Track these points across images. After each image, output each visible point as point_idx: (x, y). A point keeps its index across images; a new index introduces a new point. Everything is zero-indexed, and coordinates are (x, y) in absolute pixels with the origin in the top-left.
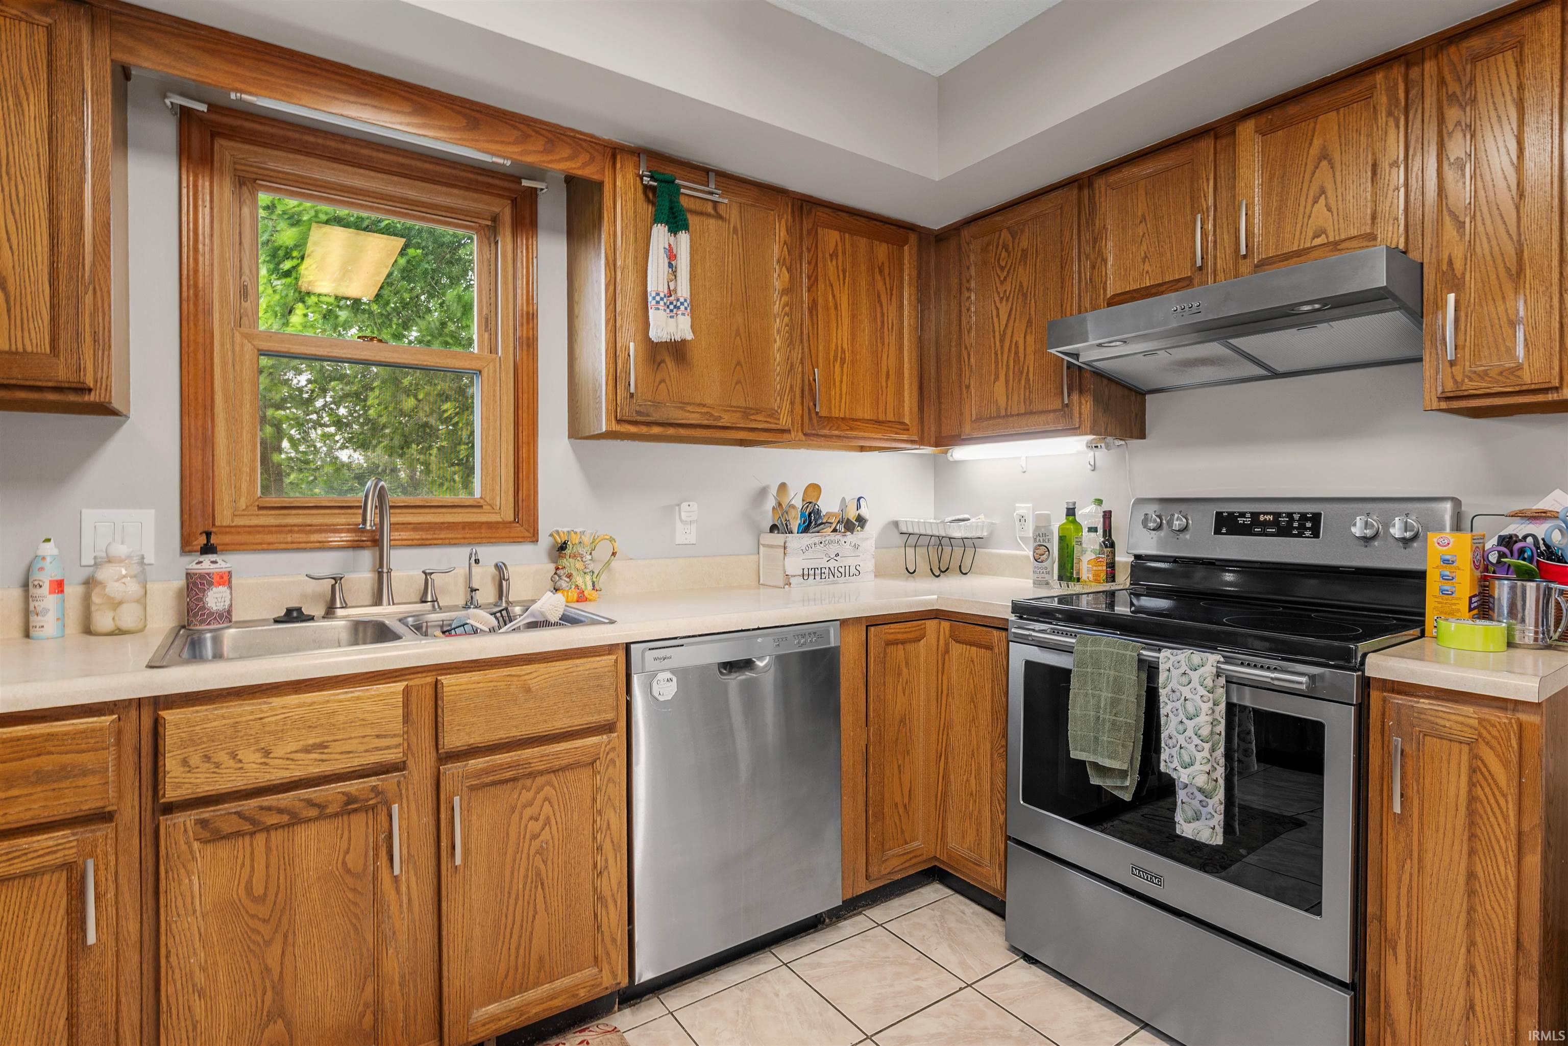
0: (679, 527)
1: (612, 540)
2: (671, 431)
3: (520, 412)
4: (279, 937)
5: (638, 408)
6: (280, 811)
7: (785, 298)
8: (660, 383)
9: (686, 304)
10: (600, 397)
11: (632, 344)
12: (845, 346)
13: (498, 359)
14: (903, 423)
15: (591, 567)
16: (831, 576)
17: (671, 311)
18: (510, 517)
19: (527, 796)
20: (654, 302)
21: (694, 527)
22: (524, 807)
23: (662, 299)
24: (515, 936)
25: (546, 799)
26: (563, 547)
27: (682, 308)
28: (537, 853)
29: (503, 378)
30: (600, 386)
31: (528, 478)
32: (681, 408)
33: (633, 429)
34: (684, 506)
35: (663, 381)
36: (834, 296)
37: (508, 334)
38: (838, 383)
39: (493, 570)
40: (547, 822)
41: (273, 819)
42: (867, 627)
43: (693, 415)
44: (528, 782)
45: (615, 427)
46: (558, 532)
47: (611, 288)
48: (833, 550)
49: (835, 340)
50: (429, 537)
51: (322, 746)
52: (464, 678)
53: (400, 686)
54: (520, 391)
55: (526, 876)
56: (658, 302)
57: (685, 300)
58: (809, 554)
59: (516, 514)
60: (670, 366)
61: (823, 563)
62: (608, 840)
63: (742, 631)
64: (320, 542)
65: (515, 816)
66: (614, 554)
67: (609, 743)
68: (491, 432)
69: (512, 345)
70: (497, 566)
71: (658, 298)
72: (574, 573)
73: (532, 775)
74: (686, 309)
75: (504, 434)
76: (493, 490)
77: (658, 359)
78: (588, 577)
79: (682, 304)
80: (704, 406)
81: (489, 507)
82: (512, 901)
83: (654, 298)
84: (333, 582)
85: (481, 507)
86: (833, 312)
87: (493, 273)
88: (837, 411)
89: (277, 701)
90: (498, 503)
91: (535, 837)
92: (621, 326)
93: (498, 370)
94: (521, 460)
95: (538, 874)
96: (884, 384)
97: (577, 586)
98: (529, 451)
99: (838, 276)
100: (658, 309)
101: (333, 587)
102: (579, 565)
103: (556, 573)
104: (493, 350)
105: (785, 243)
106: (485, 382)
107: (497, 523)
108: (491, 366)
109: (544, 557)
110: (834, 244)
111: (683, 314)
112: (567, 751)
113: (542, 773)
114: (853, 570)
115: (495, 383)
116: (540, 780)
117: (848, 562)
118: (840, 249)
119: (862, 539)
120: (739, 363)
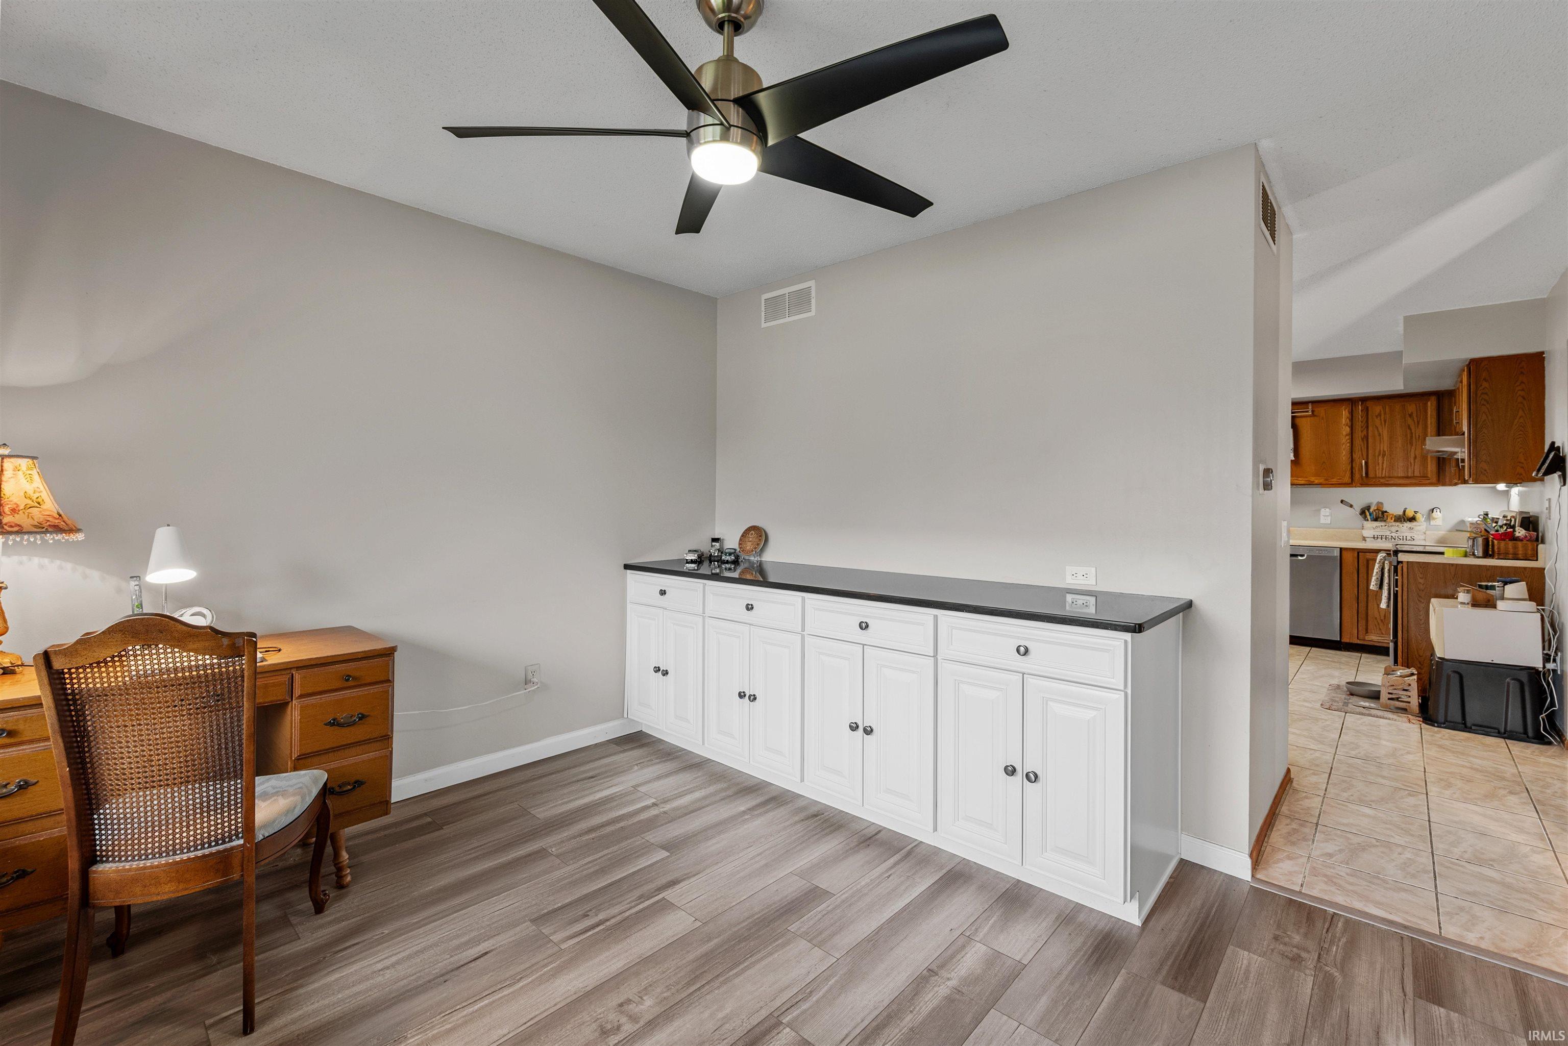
0: (1322, 518)
7: (1347, 437)
12: (1385, 449)
14: (1428, 478)
16: (1393, 540)
21: (1329, 518)
36: (1378, 431)
38: (1380, 464)
42: (1358, 553)
48: (1394, 529)
49: (1378, 448)
58: (1376, 530)
61: (1388, 533)
86: (1378, 438)
88: (1380, 473)
96: (1412, 461)
99: (1382, 423)
105: (1348, 418)
110: (1379, 411)
114: (1408, 538)
117: (1405, 535)
118: (1382, 412)
119: (1416, 526)
120: (1324, 462)
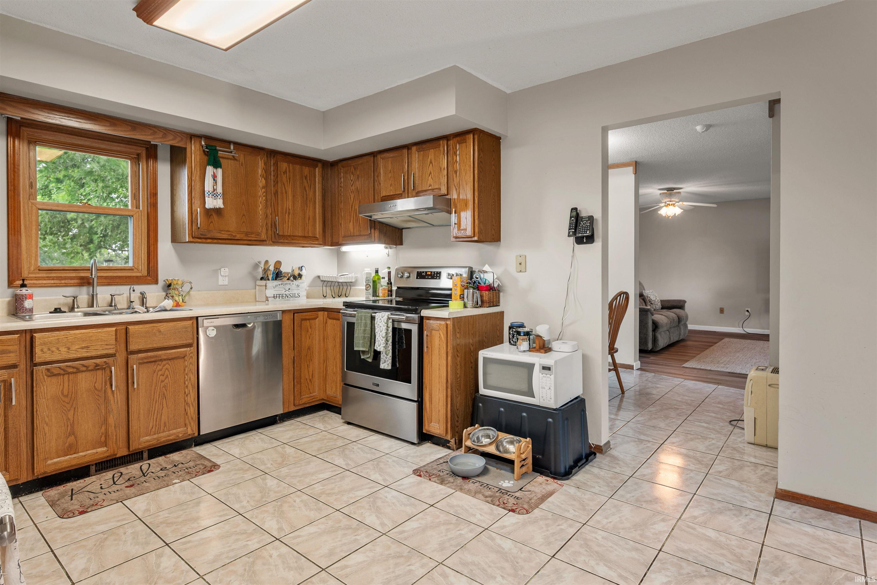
0: (220, 278)
1: (190, 283)
2: (215, 241)
3: (150, 232)
4: (73, 409)
5: (201, 233)
6: (73, 368)
7: (263, 190)
8: (211, 223)
9: (220, 195)
10: (186, 228)
11: (199, 209)
12: (290, 208)
13: (140, 211)
14: (316, 237)
15: (182, 293)
16: (287, 297)
17: (215, 197)
18: (146, 273)
19: (160, 367)
20: (207, 195)
21: (227, 278)
22: (159, 371)
23: (211, 194)
24: (155, 414)
25: (167, 369)
26: (169, 285)
27: (219, 196)
28: (163, 387)
29: (143, 219)
30: (186, 224)
31: (154, 258)
32: (220, 233)
33: (199, 240)
34: (222, 270)
35: (212, 222)
36: (285, 188)
37: (145, 201)
38: (287, 222)
39: (139, 295)
40: (167, 377)
41: (71, 370)
42: (294, 314)
43: (224, 235)
44: (160, 363)
45: (192, 240)
46: (167, 280)
47: (190, 188)
48: (287, 287)
49: (285, 205)
50: (112, 282)
51: (87, 347)
52: (137, 327)
53: (114, 329)
54: (150, 224)
55: (159, 395)
56: (209, 195)
57: (220, 193)
58: (277, 288)
59: (148, 272)
60: (215, 217)
61: (283, 292)
62: (190, 384)
63: (242, 313)
64: (65, 283)
65: (155, 374)
66: (191, 288)
67: (190, 350)
68: (137, 240)
69: (146, 205)
70: (141, 293)
71: (209, 193)
72: (175, 296)
73: (161, 360)
74: (221, 196)
75: (143, 241)
76: (138, 263)
77: (210, 214)
78: (180, 297)
79: (219, 195)
80: (229, 231)
81: (136, 270)
82: (154, 403)
83: (207, 193)
84: (73, 298)
85: (133, 270)
86: (284, 194)
87: (137, 176)
88: (287, 233)
89: (72, 332)
90: (140, 269)
91: (162, 381)
92: (194, 202)
93: (140, 215)
94: (150, 251)
95: (164, 394)
96: (307, 222)
97: (176, 301)
98: (154, 248)
99: (287, 181)
100: (209, 197)
101: (74, 300)
102: (177, 292)
103: (166, 296)
104: (138, 207)
105: (263, 169)
106: (135, 220)
107: (141, 276)
108: (137, 214)
109: (161, 290)
110: (285, 167)
111: (219, 199)
112: (175, 352)
113: (165, 360)
114: (296, 295)
115: (139, 221)
116: (164, 362)
117: (294, 292)
118: (288, 170)
119: (301, 283)
120: (244, 215)
